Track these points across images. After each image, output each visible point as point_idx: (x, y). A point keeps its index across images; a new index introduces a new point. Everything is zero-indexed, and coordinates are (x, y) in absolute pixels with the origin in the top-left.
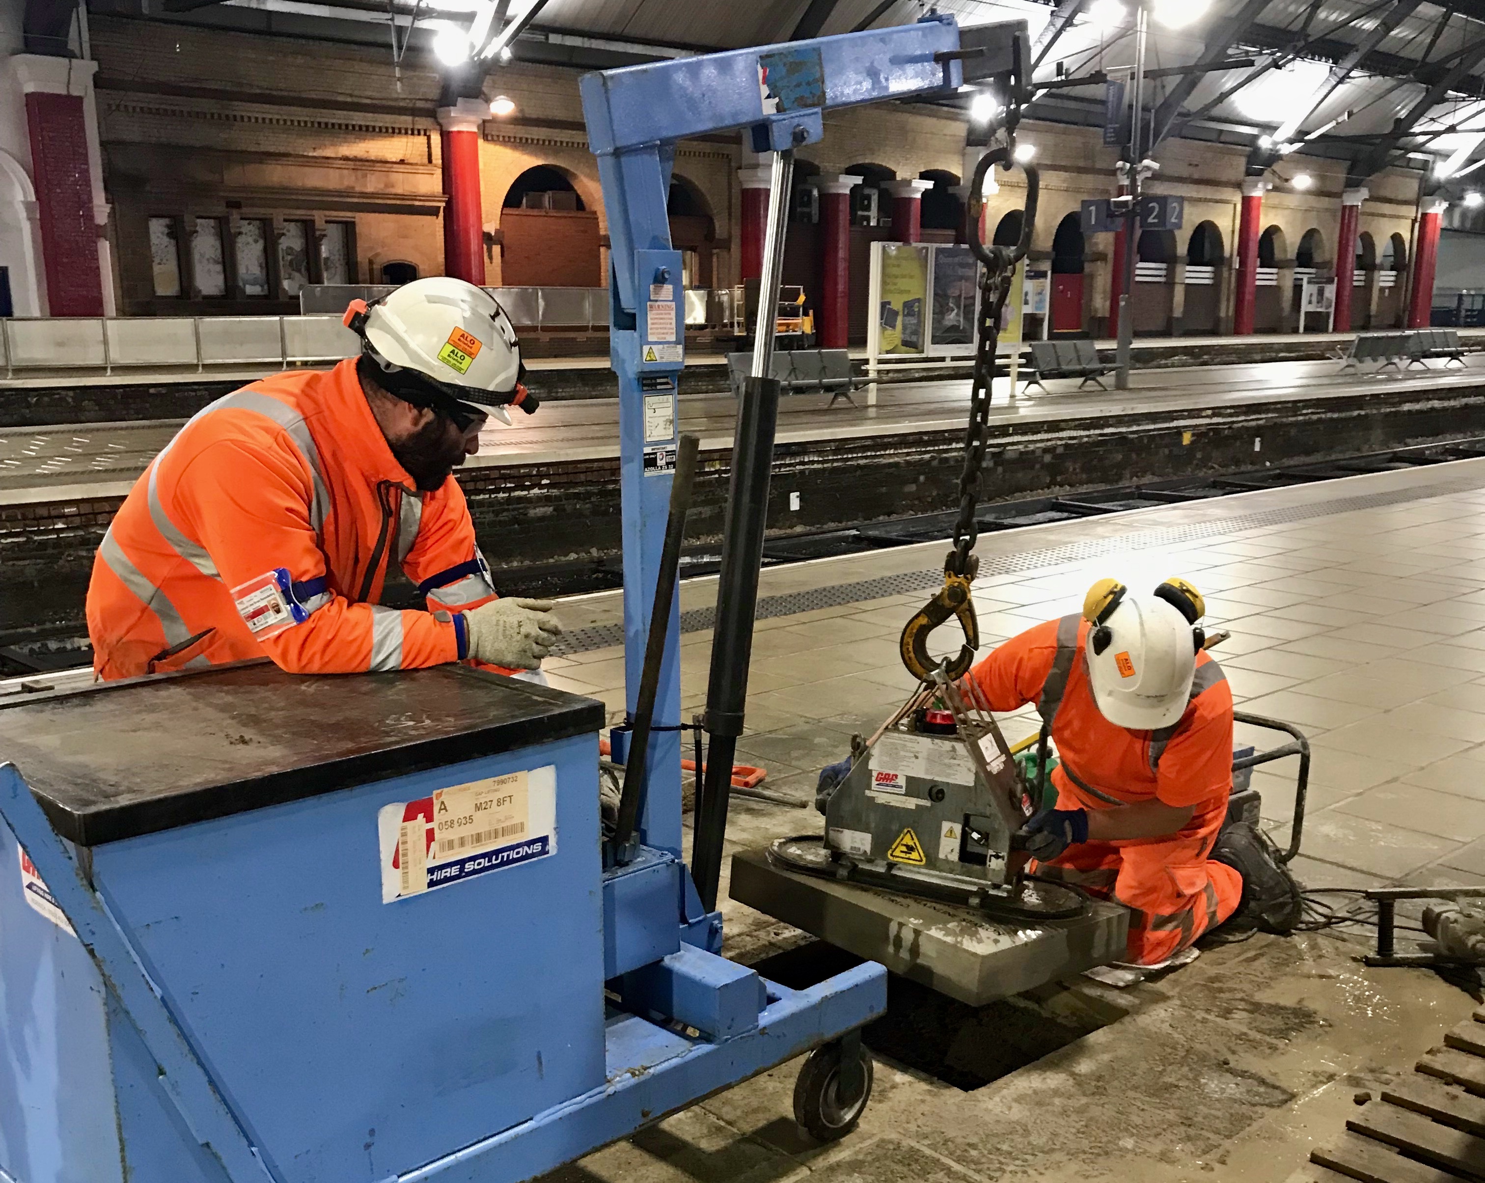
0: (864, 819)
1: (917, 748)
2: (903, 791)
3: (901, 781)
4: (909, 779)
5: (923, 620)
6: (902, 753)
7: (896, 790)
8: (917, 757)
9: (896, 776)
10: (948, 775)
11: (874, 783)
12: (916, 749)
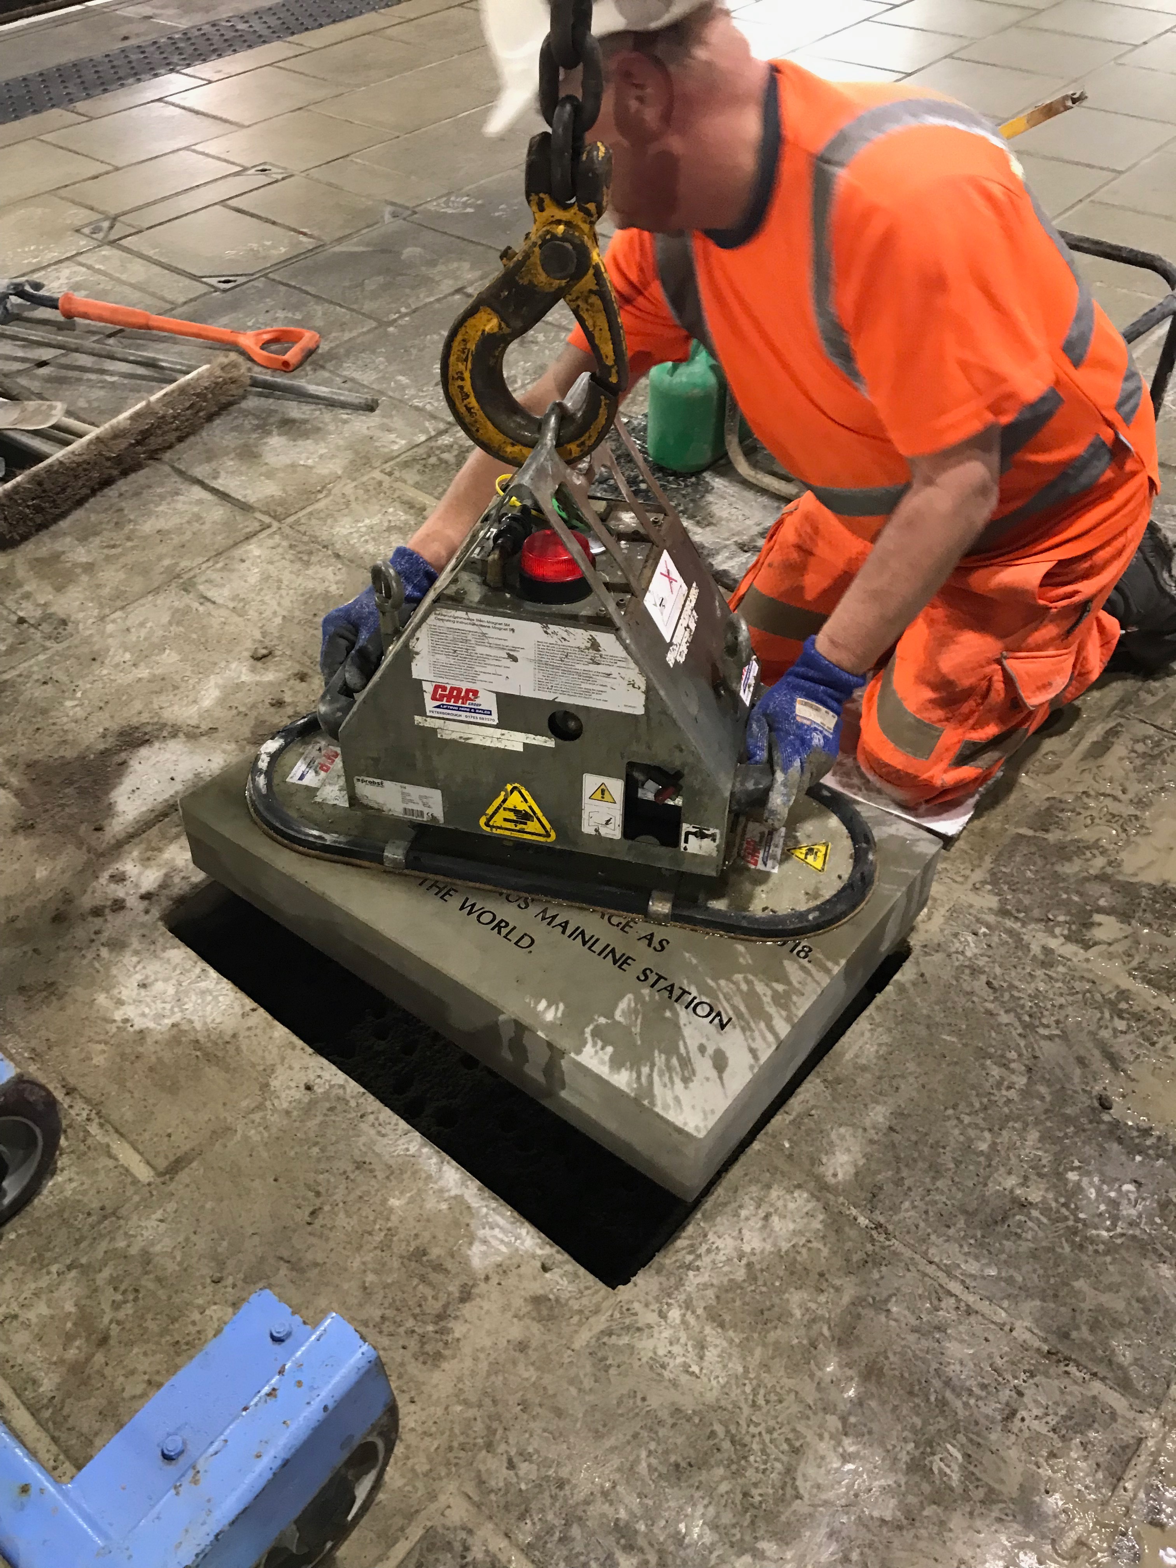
0: (419, 764)
1: (511, 641)
2: (494, 719)
3: (487, 701)
4: (504, 700)
5: (489, 323)
6: (480, 650)
7: (478, 718)
8: (515, 659)
9: (475, 693)
10: (588, 693)
11: (430, 705)
12: (510, 644)
